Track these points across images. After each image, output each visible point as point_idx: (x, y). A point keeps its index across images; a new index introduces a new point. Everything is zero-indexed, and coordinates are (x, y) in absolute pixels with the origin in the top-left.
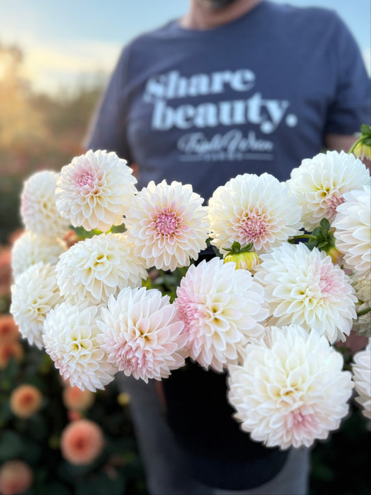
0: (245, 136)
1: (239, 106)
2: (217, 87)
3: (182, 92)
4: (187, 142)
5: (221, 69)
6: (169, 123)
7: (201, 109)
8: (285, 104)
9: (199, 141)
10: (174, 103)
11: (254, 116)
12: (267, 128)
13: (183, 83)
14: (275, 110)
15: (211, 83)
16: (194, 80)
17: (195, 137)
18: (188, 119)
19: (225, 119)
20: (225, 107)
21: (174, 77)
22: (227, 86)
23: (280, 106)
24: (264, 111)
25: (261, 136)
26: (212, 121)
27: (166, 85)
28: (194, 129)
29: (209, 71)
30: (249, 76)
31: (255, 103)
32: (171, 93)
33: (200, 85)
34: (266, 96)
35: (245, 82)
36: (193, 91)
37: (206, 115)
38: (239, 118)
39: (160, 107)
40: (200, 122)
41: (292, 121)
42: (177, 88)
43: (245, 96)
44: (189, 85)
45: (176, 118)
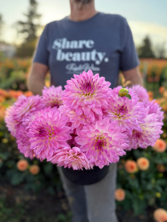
0: (90, 65)
1: (88, 54)
2: (81, 46)
3: (68, 47)
4: (69, 67)
5: (82, 39)
6: (63, 59)
7: (75, 54)
8: (104, 54)
9: (74, 67)
10: (65, 51)
11: (93, 58)
12: (98, 63)
13: (68, 43)
14: (101, 56)
15: (78, 44)
16: (72, 42)
17: (73, 65)
18: (70, 58)
19: (83, 59)
20: (83, 54)
21: (64, 40)
22: (84, 46)
23: (102, 55)
24: (97, 56)
25: (96, 66)
26: (79, 59)
27: (62, 43)
28: (72, 62)
29: (78, 39)
30: (92, 42)
31: (94, 53)
32: (63, 47)
33: (74, 45)
34: (98, 51)
35: (91, 45)
36: (72, 47)
37: (77, 57)
38: (88, 59)
39: (59, 52)
40: (74, 59)
41: (107, 60)
42: (66, 45)
43: (90, 50)
44: (70, 44)
45: (66, 57)
